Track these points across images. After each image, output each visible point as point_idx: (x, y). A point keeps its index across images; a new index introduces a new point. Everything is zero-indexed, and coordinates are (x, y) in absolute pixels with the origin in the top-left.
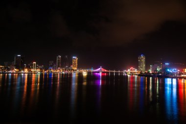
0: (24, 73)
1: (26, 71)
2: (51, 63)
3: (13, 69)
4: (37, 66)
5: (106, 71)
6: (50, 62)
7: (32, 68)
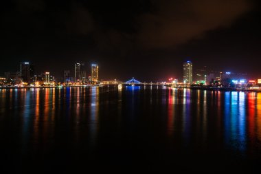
0: (35, 88)
1: (37, 84)
2: (67, 73)
3: (20, 82)
4: (50, 78)
5: (139, 83)
6: (65, 72)
7: (45, 80)
